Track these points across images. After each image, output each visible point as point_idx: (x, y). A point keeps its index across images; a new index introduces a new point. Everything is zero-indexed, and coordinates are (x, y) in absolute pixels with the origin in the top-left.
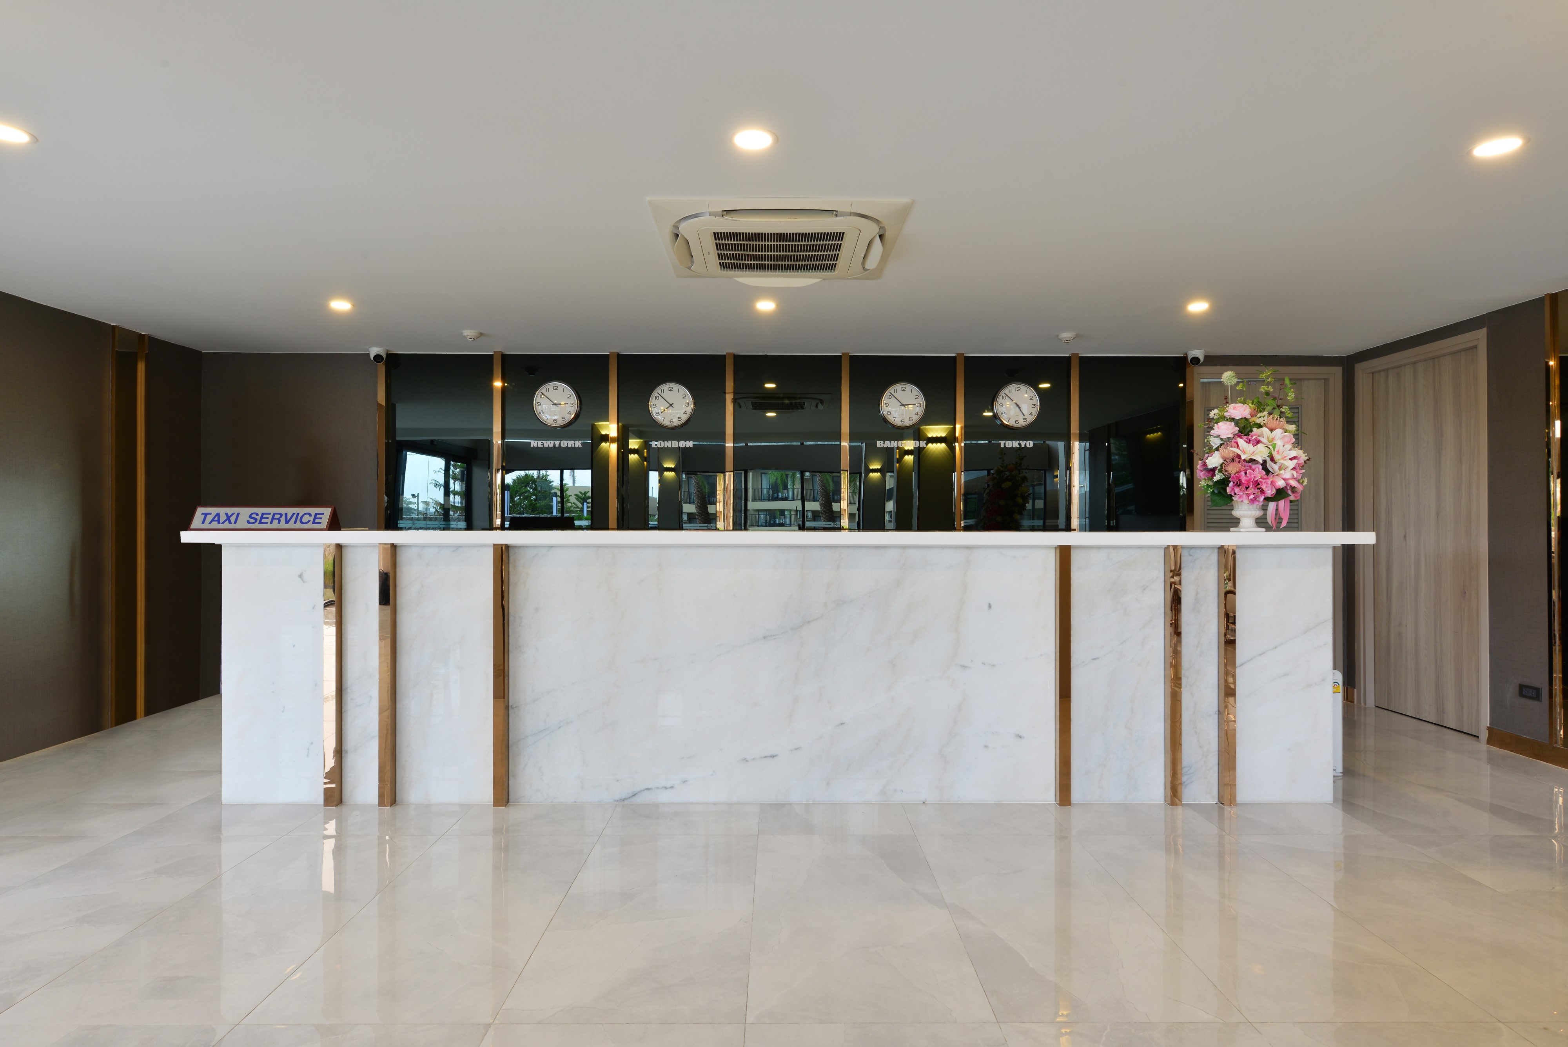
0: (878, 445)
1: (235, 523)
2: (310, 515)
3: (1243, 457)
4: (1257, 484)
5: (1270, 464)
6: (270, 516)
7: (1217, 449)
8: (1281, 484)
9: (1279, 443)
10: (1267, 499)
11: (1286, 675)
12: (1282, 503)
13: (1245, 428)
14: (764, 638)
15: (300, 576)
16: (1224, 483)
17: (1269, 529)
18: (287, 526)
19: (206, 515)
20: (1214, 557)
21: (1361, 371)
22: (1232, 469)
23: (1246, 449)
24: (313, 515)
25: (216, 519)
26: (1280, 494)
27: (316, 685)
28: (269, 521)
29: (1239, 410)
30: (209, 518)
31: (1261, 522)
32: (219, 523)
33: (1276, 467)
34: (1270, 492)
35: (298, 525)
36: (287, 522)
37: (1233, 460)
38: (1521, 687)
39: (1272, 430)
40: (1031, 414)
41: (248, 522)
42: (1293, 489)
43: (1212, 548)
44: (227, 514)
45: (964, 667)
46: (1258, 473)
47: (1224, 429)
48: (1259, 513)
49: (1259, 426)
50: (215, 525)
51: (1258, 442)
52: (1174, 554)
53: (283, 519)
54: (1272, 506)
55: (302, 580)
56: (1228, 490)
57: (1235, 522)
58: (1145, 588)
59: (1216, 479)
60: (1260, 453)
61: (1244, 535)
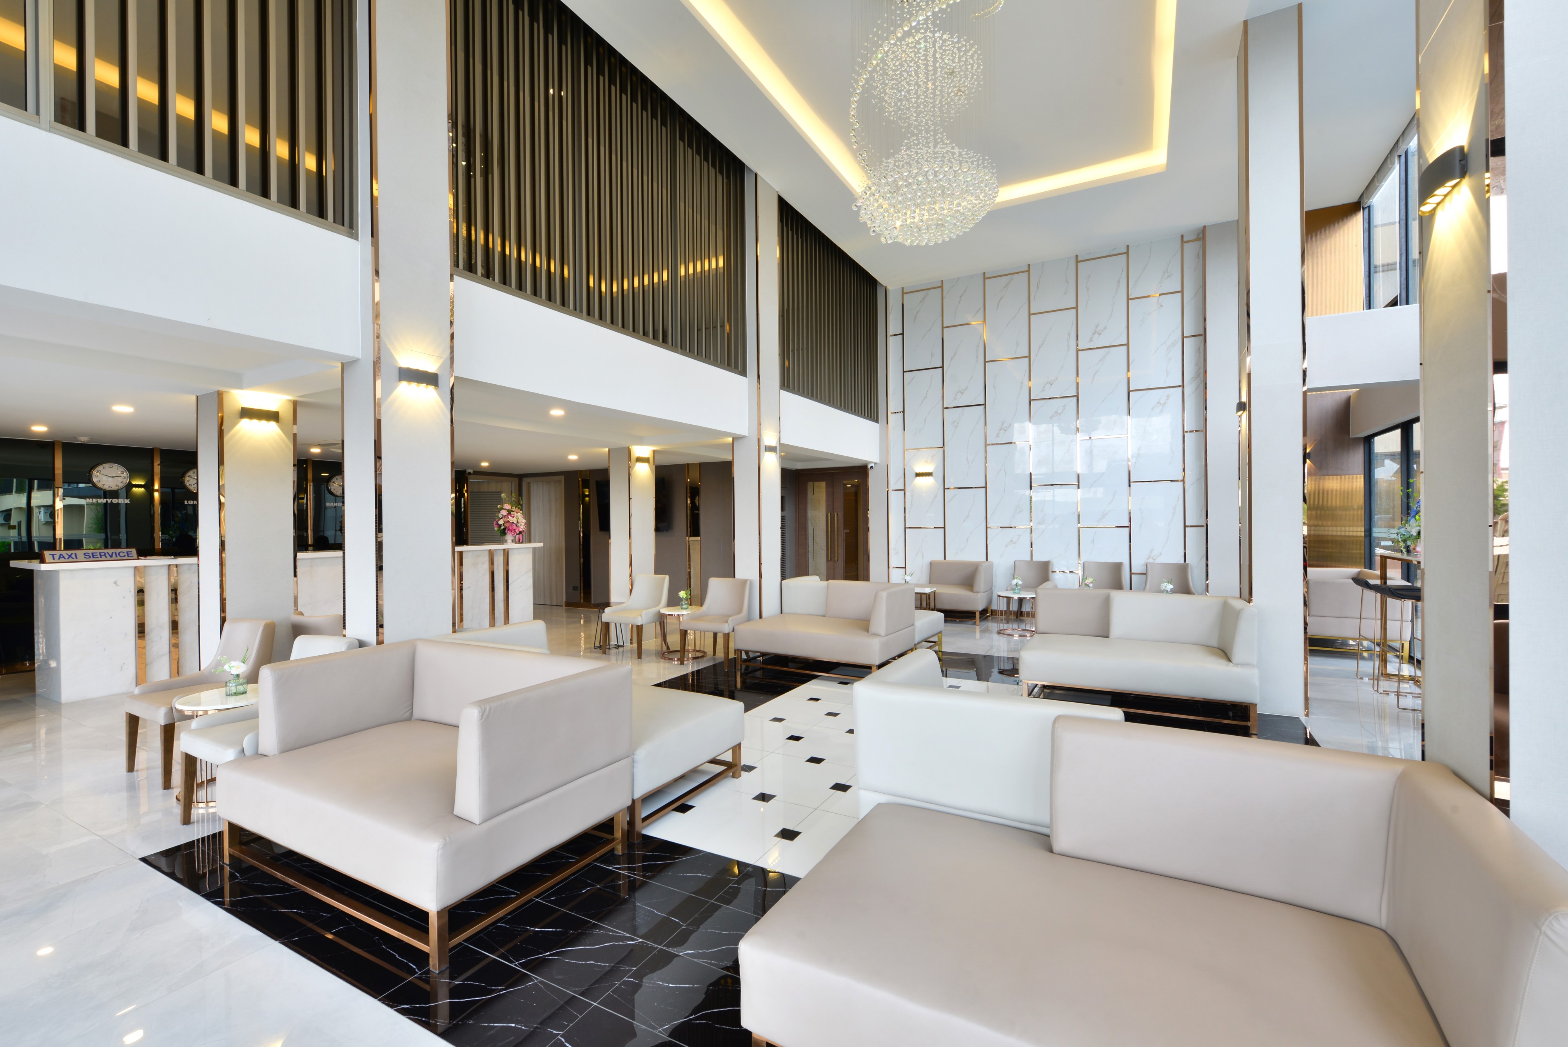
1: (76, 558)
2: (124, 553)
3: (510, 522)
4: (514, 529)
5: (516, 524)
6: (98, 554)
7: (502, 518)
8: (521, 530)
9: (520, 518)
10: (517, 534)
11: (521, 587)
12: (520, 535)
13: (509, 512)
15: (115, 583)
16: (505, 529)
17: (516, 543)
18: (117, 559)
19: (53, 555)
20: (502, 552)
21: (525, 481)
22: (507, 525)
23: (511, 519)
24: (126, 553)
25: (62, 557)
26: (520, 533)
27: (126, 635)
28: (99, 556)
29: (507, 506)
30: (57, 557)
31: (514, 541)
32: (65, 559)
33: (519, 525)
34: (518, 532)
35: (119, 558)
36: (111, 557)
37: (507, 522)
38: (574, 587)
39: (517, 513)
41: (85, 557)
42: (523, 531)
43: (502, 549)
44: (68, 554)
46: (515, 527)
47: (504, 512)
48: (513, 538)
49: (513, 511)
50: (62, 560)
51: (514, 517)
52: (492, 552)
53: (107, 555)
54: (517, 536)
56: (505, 532)
57: (506, 541)
58: (483, 563)
59: (502, 528)
60: (514, 520)
61: (509, 545)
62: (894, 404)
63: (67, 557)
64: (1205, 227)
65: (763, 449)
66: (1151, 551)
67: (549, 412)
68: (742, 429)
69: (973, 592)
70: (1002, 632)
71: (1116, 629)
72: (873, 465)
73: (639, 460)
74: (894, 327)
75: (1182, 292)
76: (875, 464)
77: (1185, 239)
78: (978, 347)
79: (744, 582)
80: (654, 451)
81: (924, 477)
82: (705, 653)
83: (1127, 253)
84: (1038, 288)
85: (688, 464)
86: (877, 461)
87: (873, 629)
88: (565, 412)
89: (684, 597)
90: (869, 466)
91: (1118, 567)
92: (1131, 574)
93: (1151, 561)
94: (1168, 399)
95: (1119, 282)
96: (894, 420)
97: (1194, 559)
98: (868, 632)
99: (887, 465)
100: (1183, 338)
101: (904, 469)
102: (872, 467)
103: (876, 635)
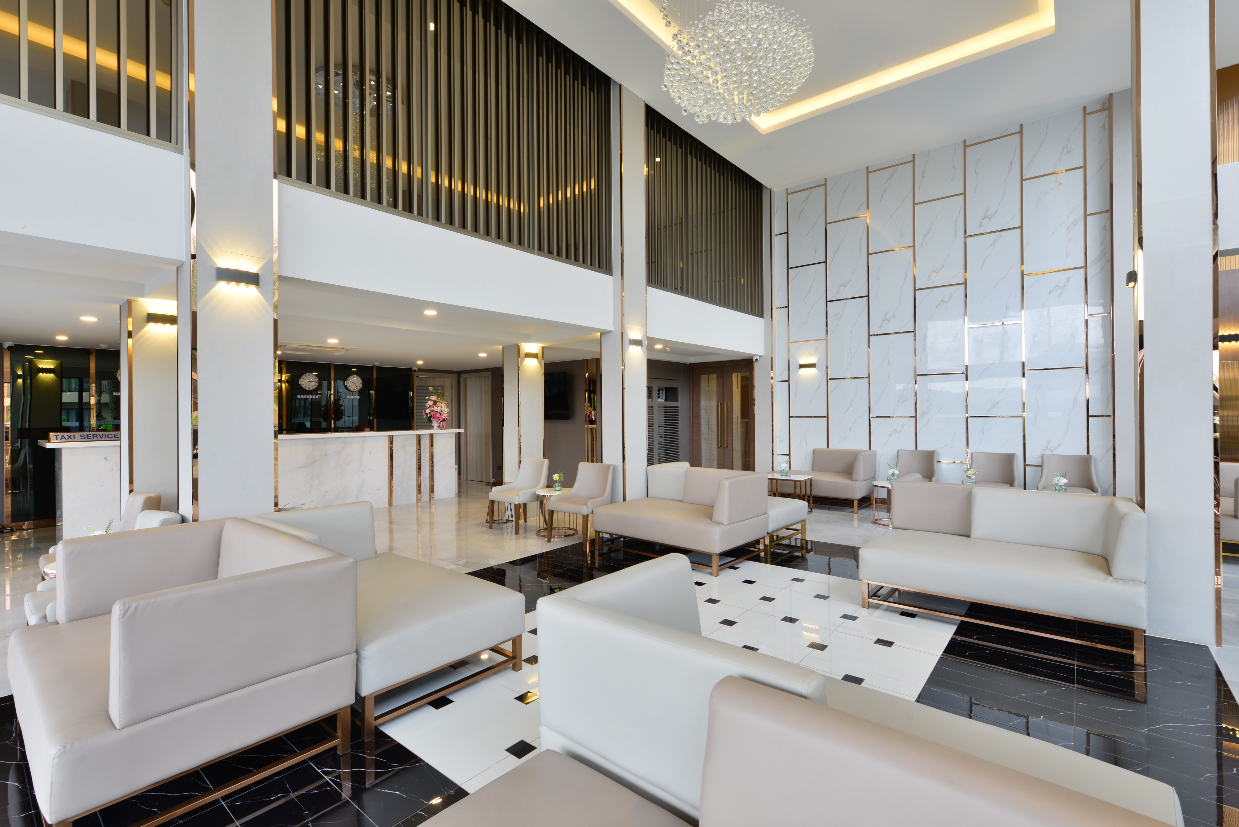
0: (298, 397)
1: (74, 439)
2: (112, 435)
3: (435, 411)
4: (438, 417)
5: (441, 412)
6: (92, 436)
7: (428, 408)
8: (444, 418)
9: (443, 407)
10: (441, 421)
11: (445, 466)
12: (444, 422)
13: (435, 403)
14: (301, 467)
15: (105, 458)
16: (430, 417)
17: (441, 429)
18: (106, 439)
19: (56, 436)
20: (428, 437)
21: (463, 376)
22: (432, 413)
23: (435, 408)
24: (113, 435)
25: (63, 437)
26: (444, 420)
27: (114, 500)
28: (92, 437)
29: (434, 398)
30: (59, 438)
31: (439, 427)
32: (65, 439)
33: (443, 413)
34: (441, 420)
35: (107, 439)
36: (101, 438)
37: (432, 411)
38: (498, 467)
39: (441, 403)
40: (359, 387)
41: (81, 438)
42: (446, 419)
43: (428, 434)
44: (68, 436)
45: (363, 471)
46: (438, 415)
47: (430, 403)
48: (438, 425)
49: (438, 402)
50: (63, 440)
51: (438, 407)
52: (419, 437)
53: (98, 436)
54: (442, 423)
55: (106, 460)
56: (431, 419)
57: (433, 427)
58: (411, 446)
59: (428, 416)
60: (439, 410)
61: (435, 431)
62: (779, 299)
63: (67, 437)
64: (1111, 95)
65: (626, 342)
66: (1049, 442)
67: (423, 312)
68: (608, 325)
69: (852, 480)
70: (877, 522)
71: (979, 528)
72: (758, 358)
73: (528, 355)
74: (778, 226)
75: (1084, 167)
76: (760, 356)
77: (1088, 111)
78: (861, 240)
79: (609, 466)
80: (543, 348)
81: (808, 369)
82: (576, 530)
83: (1021, 132)
84: (923, 177)
85: (587, 360)
86: (762, 354)
87: (716, 517)
88: (438, 313)
89: (557, 480)
90: (754, 359)
91: (1009, 459)
92: (1025, 466)
93: (1048, 452)
94: (1068, 282)
95: (1011, 163)
96: (779, 315)
97: (1100, 450)
98: (712, 520)
99: (772, 358)
100: (1086, 215)
101: (789, 361)
102: (757, 360)
103: (719, 523)
